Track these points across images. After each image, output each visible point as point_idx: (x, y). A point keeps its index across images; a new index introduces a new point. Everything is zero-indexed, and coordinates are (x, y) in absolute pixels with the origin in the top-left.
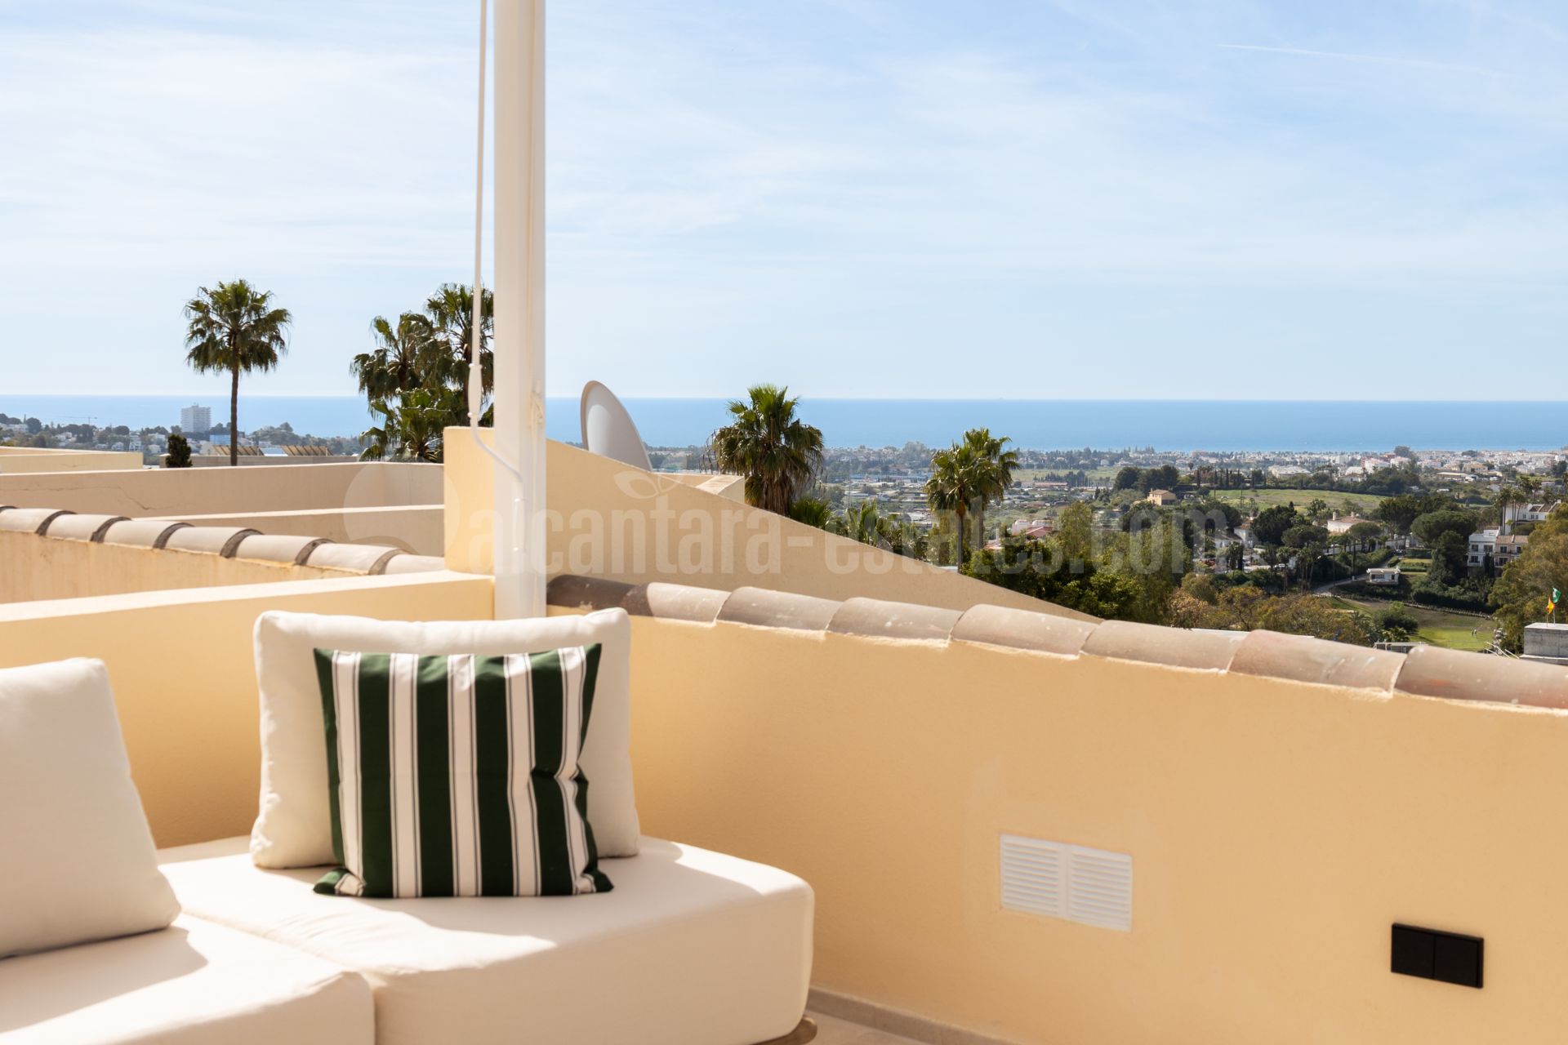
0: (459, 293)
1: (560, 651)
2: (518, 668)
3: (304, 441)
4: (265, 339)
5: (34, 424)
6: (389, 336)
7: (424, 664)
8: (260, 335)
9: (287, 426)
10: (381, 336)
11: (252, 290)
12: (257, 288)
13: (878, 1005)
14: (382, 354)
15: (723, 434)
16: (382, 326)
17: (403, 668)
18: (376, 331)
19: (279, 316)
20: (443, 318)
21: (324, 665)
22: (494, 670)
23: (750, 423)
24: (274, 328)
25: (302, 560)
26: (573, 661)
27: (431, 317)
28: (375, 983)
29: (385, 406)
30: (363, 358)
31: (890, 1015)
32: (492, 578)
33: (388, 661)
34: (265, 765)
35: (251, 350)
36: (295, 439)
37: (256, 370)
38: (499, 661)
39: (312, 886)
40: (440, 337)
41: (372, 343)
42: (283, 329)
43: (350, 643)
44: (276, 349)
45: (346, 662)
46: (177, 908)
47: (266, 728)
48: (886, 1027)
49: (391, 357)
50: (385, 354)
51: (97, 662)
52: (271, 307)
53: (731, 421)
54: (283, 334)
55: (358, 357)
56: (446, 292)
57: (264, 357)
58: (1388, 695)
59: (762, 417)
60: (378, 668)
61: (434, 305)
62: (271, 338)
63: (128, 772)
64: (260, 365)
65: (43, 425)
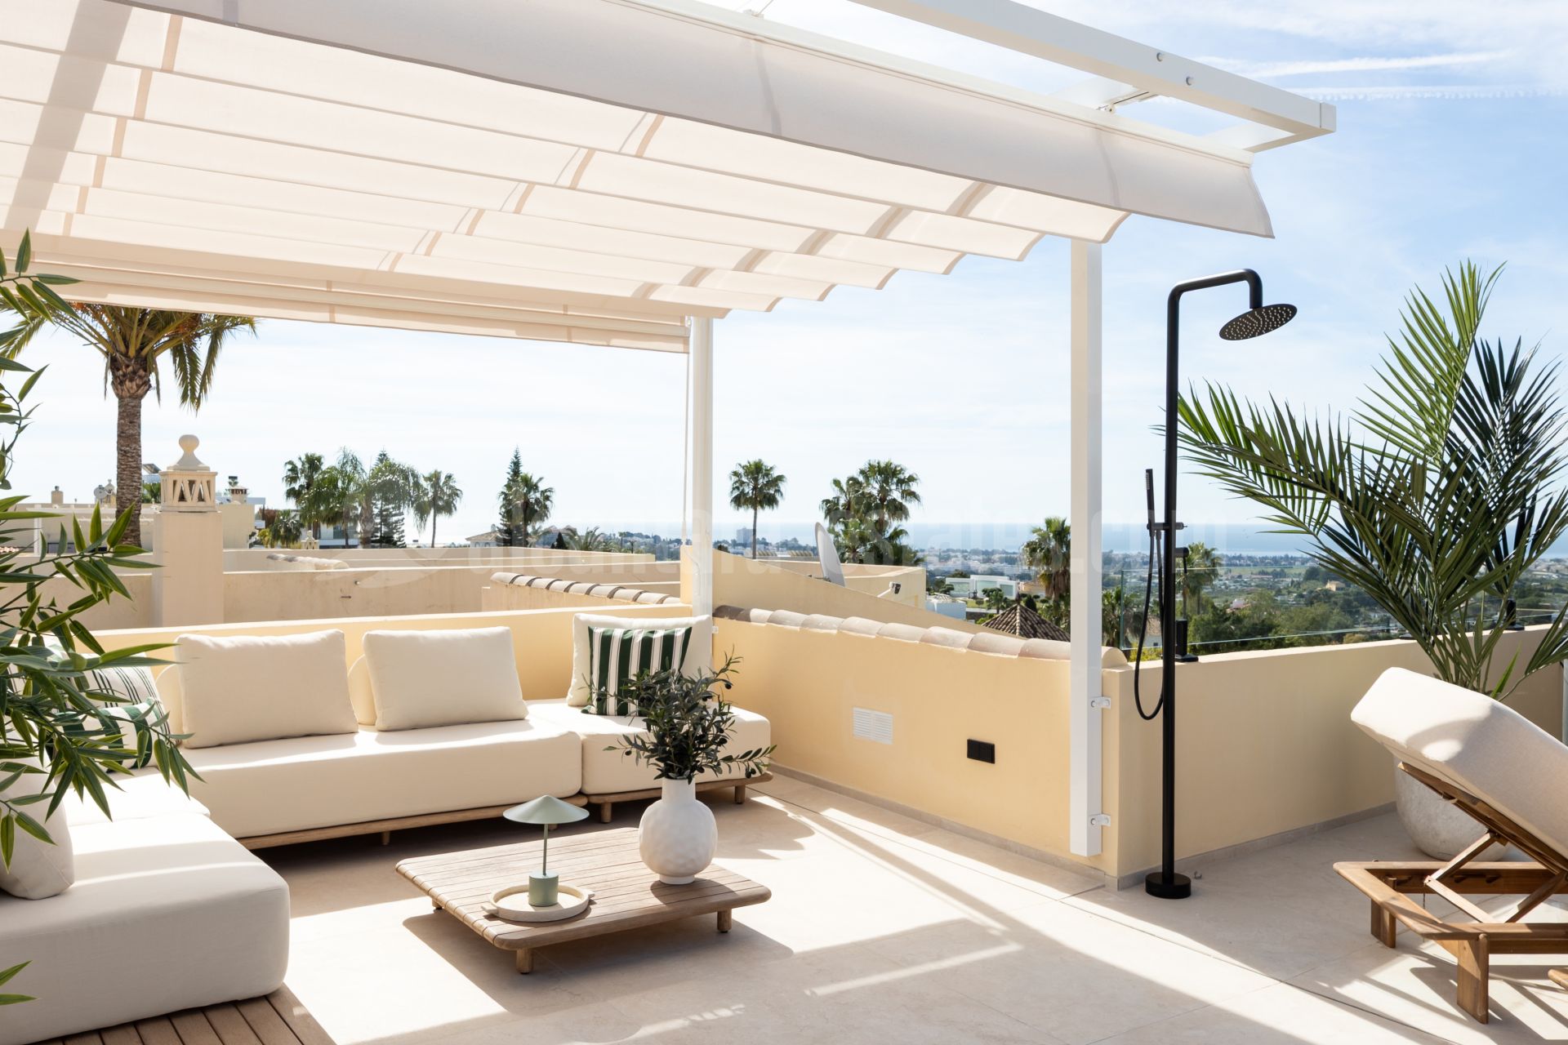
0: (877, 465)
1: (676, 629)
2: (659, 635)
3: (805, 548)
4: (772, 492)
5: (656, 538)
6: (841, 489)
7: (625, 633)
8: (769, 489)
9: (795, 540)
10: (837, 489)
11: (765, 464)
12: (767, 463)
13: (816, 776)
14: (838, 498)
15: (1028, 545)
16: (837, 483)
17: (618, 634)
18: (834, 486)
19: (780, 478)
20: (867, 478)
21: (591, 632)
22: (650, 635)
23: (1044, 538)
24: (777, 485)
25: (635, 599)
26: (680, 633)
27: (861, 479)
28: (582, 737)
29: (833, 529)
30: (827, 501)
31: (819, 780)
32: (691, 606)
33: (613, 631)
34: (574, 668)
35: (765, 497)
36: (800, 547)
37: (767, 509)
38: (653, 632)
39: (580, 710)
40: (867, 490)
41: (831, 493)
42: (782, 486)
43: (600, 625)
44: (778, 496)
45: (598, 631)
46: (527, 713)
47: (575, 655)
48: (817, 785)
49: (842, 501)
50: (838, 500)
51: (507, 628)
52: (775, 474)
53: (1035, 538)
54: (782, 489)
55: (823, 501)
56: (870, 464)
57: (771, 501)
58: (965, 650)
59: (1051, 535)
60: (609, 634)
61: (862, 472)
62: (776, 491)
63: (515, 665)
64: (769, 505)
65: (662, 538)
